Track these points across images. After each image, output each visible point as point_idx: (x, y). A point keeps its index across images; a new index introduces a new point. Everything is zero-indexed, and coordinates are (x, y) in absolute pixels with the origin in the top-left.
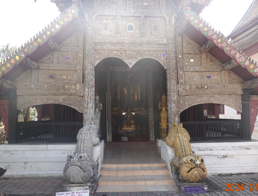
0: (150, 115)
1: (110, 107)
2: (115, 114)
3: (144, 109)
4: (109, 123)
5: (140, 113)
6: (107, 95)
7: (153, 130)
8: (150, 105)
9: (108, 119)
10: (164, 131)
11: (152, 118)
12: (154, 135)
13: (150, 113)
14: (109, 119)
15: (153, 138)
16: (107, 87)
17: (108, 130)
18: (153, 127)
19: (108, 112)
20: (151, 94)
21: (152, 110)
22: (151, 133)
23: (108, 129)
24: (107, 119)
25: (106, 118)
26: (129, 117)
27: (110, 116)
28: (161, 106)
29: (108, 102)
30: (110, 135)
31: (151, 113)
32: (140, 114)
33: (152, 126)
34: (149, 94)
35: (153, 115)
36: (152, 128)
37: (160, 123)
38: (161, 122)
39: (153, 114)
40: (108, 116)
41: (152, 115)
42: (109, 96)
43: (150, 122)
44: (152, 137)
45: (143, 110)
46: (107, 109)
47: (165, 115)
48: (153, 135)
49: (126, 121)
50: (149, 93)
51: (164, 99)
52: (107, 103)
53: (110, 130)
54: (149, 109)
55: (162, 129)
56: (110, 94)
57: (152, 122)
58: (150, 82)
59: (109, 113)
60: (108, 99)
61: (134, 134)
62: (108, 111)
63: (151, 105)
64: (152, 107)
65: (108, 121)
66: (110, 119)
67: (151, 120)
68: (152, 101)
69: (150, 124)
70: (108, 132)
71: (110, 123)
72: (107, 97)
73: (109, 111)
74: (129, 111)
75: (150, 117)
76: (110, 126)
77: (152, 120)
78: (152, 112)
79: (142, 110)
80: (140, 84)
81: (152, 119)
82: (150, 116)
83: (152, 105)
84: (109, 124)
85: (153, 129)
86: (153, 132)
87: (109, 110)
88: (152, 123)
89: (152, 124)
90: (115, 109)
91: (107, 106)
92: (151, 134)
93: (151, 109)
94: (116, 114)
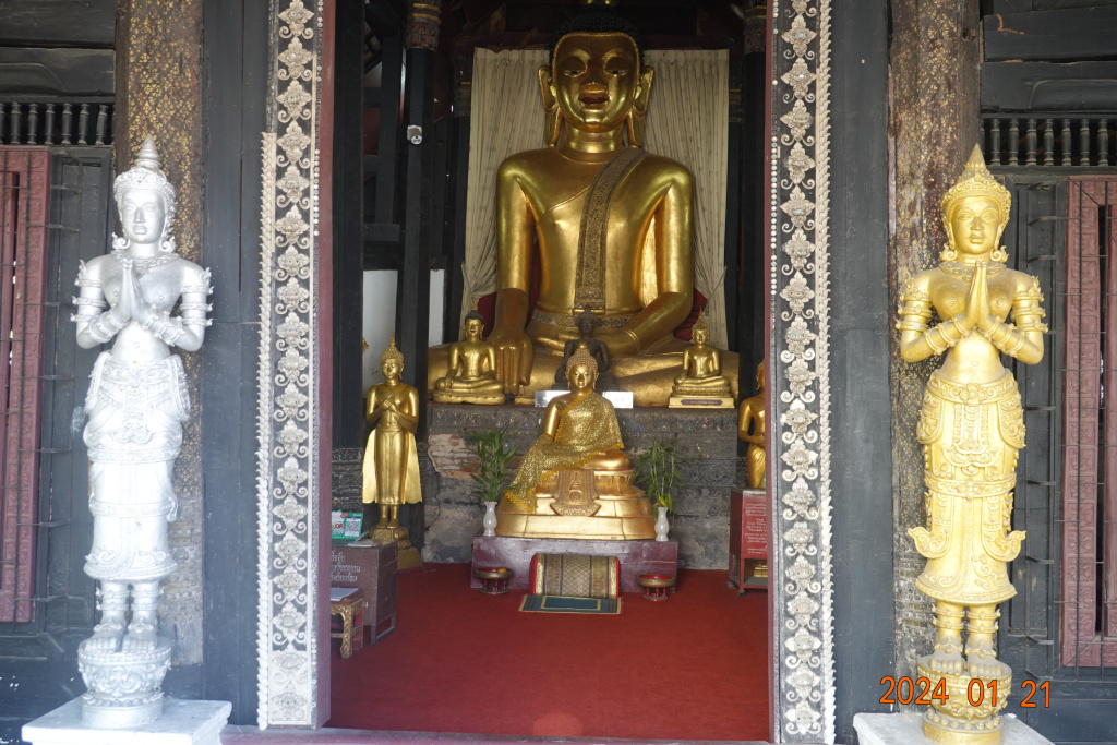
0: (787, 428)
1: (304, 317)
2: (471, 400)
3: (707, 362)
4: (290, 500)
5: (675, 394)
6: (280, 172)
7: (817, 615)
8: (797, 306)
9: (277, 464)
10: (965, 635)
11: (818, 464)
12: (829, 672)
13: (785, 396)
14: (291, 463)
15: (818, 707)
16: (282, 75)
17: (276, 589)
18: (826, 567)
19: (276, 371)
20: (811, 174)
21: (812, 365)
22: (790, 644)
23: (274, 573)
24: (263, 454)
25: (257, 446)
26: (578, 428)
27: (303, 425)
28: (934, 318)
29: (280, 251)
30: (302, 648)
31: (797, 405)
32: (675, 403)
33: (814, 560)
34: (784, 173)
35: (825, 430)
36: (815, 588)
37: (917, 533)
38: (923, 520)
39: (825, 413)
40: (277, 427)
41: (815, 425)
42: (303, 183)
43: (787, 515)
44: (804, 693)
45: (700, 372)
46: (275, 337)
47: (985, 422)
48: (818, 671)
49: (549, 462)
50: (786, 151)
51: (977, 223)
52: (267, 263)
53: (304, 590)
54: (785, 356)
55: (937, 602)
56: (306, 153)
57: (814, 505)
58: (800, 19)
59: (291, 388)
60: (280, 213)
61: (613, 575)
62: (277, 356)
63: (810, 304)
64: (812, 325)
65: (277, 484)
66: (303, 463)
67: (801, 485)
68: (822, 258)
69: (788, 536)
70: (277, 610)
71: (303, 502)
72: (279, 192)
73: (292, 360)
74: (581, 378)
75: (786, 448)
76: (303, 537)
77: (813, 485)
78: (814, 387)
79: (691, 373)
80: (681, 178)
81: (812, 474)
82: (786, 437)
83: (822, 308)
84: (290, 523)
85: (817, 598)
86: (818, 634)
87: (291, 352)
88: (815, 528)
89: (816, 540)
90: (480, 361)
91: (275, 301)
92: (790, 662)
93: (810, 354)
94: (479, 400)
